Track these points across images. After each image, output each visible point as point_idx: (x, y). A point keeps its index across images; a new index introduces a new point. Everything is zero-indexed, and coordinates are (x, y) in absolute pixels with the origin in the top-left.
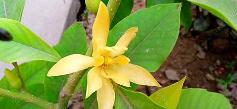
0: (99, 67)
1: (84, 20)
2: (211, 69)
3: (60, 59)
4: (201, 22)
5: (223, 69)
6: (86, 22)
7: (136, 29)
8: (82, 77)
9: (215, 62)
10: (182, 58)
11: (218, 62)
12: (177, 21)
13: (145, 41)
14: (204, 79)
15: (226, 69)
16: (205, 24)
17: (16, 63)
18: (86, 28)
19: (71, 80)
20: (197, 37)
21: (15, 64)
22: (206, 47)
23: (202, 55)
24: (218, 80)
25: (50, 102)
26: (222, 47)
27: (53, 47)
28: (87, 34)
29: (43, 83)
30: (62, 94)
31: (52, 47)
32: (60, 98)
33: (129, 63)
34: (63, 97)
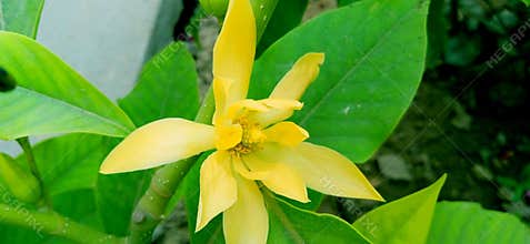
0: (230, 150)
1: (191, 39)
2: (485, 154)
3: (132, 131)
4: (461, 46)
5: (511, 154)
6: (194, 45)
7: (320, 58)
8: (185, 174)
9: (493, 137)
10: (419, 129)
11: (502, 138)
12: (419, 38)
13: (341, 87)
14: (468, 176)
15: (518, 154)
16: (472, 49)
17: (26, 139)
18: (195, 58)
19: (159, 182)
20: (453, 79)
21: (23, 142)
22: (473, 103)
23: (463, 121)
24: (501, 180)
25: (109, 233)
26: (510, 103)
27: (118, 101)
28: (198, 70)
29: (94, 185)
30: (137, 215)
31: (113, 101)
32: (133, 226)
33: (307, 140)
34: (139, 224)
